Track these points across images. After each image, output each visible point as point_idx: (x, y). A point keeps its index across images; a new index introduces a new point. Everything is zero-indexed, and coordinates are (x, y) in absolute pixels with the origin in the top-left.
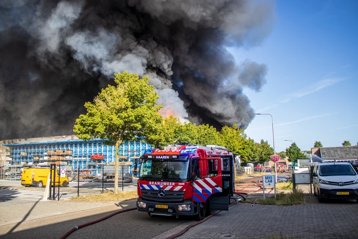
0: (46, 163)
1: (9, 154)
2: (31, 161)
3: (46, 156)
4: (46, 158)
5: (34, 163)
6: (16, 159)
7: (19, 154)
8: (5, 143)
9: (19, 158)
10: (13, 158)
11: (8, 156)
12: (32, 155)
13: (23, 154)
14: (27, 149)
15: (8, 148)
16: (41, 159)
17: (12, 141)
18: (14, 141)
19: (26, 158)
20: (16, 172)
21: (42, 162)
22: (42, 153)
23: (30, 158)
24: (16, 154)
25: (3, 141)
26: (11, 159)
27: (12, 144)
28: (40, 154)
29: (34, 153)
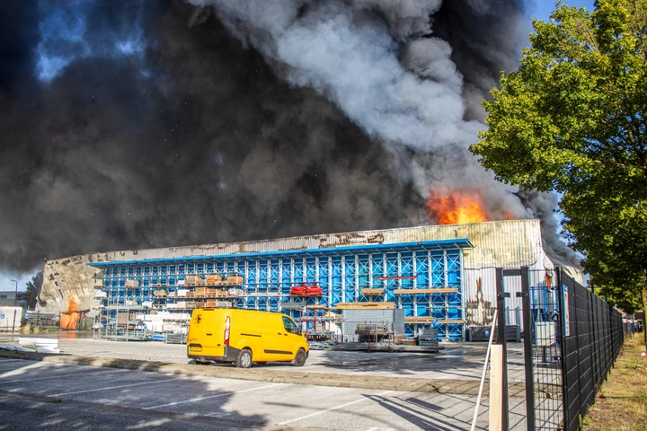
0: (182, 305)
1: (100, 283)
2: (148, 300)
3: (182, 287)
4: (183, 293)
5: (155, 303)
6: (114, 294)
7: (122, 283)
8: (91, 260)
9: (122, 293)
10: (108, 292)
11: (98, 288)
12: (151, 285)
13: (131, 283)
14: (139, 272)
15: (98, 271)
16: (172, 295)
17: (106, 256)
18: (111, 254)
19: (137, 292)
20: (128, 322)
21: (172, 301)
22: (172, 282)
23: (146, 293)
24: (115, 283)
25: (87, 256)
26: (104, 294)
27: (105, 262)
28: (168, 284)
29: (154, 282)
